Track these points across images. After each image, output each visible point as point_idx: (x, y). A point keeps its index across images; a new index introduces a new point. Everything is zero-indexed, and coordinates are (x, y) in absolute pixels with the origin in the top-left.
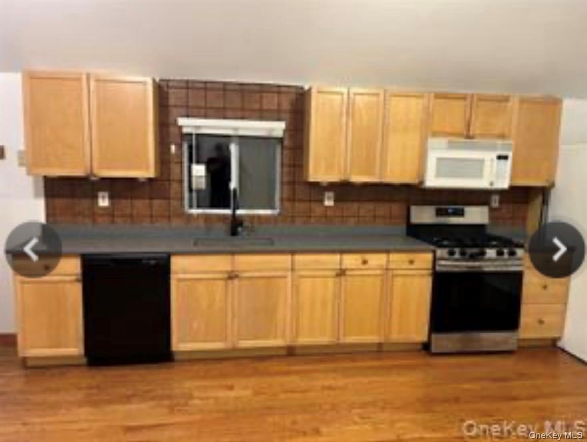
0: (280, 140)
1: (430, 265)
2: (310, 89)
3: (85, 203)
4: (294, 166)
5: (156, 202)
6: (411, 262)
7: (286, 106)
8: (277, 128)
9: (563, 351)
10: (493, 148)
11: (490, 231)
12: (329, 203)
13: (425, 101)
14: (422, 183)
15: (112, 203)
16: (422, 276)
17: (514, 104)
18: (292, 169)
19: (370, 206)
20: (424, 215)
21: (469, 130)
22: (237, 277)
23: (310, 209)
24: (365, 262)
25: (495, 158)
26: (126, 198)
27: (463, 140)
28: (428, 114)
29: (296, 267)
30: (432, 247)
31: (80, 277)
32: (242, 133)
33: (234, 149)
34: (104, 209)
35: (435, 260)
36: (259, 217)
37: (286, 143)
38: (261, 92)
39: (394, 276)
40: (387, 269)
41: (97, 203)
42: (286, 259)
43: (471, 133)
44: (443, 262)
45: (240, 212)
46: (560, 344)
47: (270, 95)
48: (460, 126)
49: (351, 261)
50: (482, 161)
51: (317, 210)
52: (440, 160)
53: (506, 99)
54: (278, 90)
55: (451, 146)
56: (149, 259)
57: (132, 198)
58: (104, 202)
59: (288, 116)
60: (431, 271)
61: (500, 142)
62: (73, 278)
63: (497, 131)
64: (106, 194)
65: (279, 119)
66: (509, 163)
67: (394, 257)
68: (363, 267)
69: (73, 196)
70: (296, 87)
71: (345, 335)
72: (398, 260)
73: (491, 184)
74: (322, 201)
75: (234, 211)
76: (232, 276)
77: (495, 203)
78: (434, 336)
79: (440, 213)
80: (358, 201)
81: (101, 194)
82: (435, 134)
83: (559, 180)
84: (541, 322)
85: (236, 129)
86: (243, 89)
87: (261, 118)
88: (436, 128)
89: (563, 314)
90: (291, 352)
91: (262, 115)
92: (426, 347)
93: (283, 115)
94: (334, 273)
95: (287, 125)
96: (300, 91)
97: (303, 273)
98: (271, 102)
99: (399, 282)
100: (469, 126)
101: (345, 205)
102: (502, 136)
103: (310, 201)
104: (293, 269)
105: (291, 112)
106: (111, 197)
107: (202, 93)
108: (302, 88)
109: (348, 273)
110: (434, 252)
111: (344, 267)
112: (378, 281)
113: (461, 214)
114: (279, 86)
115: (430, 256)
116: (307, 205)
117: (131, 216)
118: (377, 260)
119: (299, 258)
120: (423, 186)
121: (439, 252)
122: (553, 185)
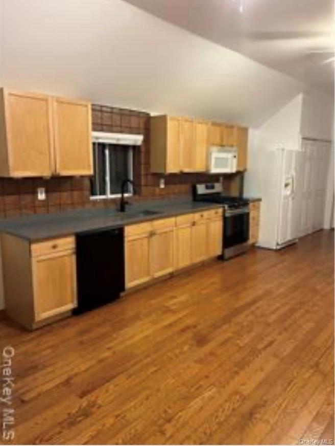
0: (140, 147)
1: (222, 214)
3: (28, 198)
4: (146, 164)
5: (75, 193)
6: (216, 213)
7: (142, 125)
8: (137, 139)
11: (223, 195)
12: (162, 186)
14: (207, 171)
15: (47, 196)
18: (146, 166)
19: (178, 186)
20: (201, 189)
21: (222, 143)
23: (154, 190)
24: (202, 216)
26: (56, 191)
27: (221, 148)
30: (221, 205)
31: (74, 250)
33: (108, 153)
34: (42, 201)
38: (130, 115)
40: (209, 219)
41: (37, 196)
43: (224, 144)
44: (227, 212)
45: (119, 196)
47: (134, 118)
48: (218, 140)
49: (197, 216)
50: (227, 159)
52: (215, 158)
53: (233, 127)
54: (139, 115)
56: (114, 230)
57: (60, 191)
58: (41, 196)
59: (143, 131)
61: (232, 149)
62: (70, 252)
63: (230, 143)
64: (43, 189)
65: (139, 134)
66: (236, 159)
68: (203, 218)
69: (19, 193)
72: (212, 212)
74: (159, 185)
75: (123, 196)
76: (152, 234)
78: (224, 251)
79: (207, 187)
81: (39, 190)
82: (213, 144)
85: (118, 139)
86: (121, 113)
87: (131, 133)
88: (212, 141)
90: (172, 276)
91: (131, 131)
92: (221, 258)
93: (141, 131)
94: (191, 225)
95: (144, 138)
100: (222, 140)
101: (172, 187)
102: (232, 146)
104: (176, 225)
105: (144, 129)
106: (47, 192)
108: (148, 114)
110: (224, 207)
111: (194, 220)
113: (213, 187)
114: (139, 112)
117: (60, 205)
120: (209, 173)
121: (226, 207)
122: (245, 170)
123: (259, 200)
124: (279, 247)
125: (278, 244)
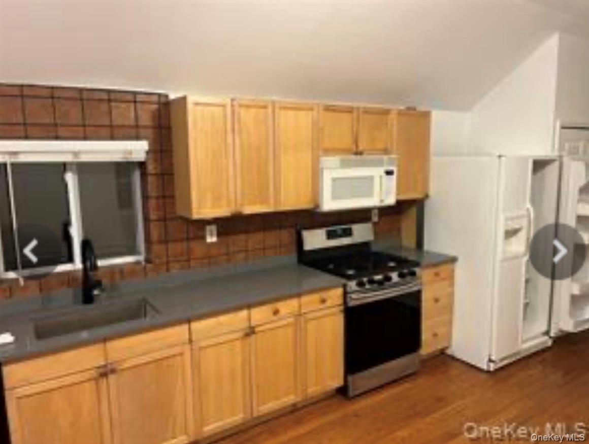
0: (142, 165)
1: (340, 301)
2: (184, 99)
4: (164, 197)
6: (323, 301)
7: (146, 119)
8: (138, 149)
9: (453, 358)
10: (380, 163)
11: (375, 248)
12: (211, 239)
13: (315, 113)
14: (317, 206)
16: (334, 314)
17: (393, 117)
18: (161, 201)
19: (259, 236)
20: (315, 240)
21: (357, 146)
22: (113, 371)
23: (189, 250)
24: (276, 312)
25: (384, 175)
27: (353, 157)
28: (317, 129)
29: (194, 338)
30: (343, 281)
32: (84, 158)
33: (71, 179)
35: (345, 294)
36: (121, 269)
37: (151, 168)
38: (109, 101)
39: (306, 322)
40: (300, 315)
42: (180, 332)
43: (361, 148)
44: (354, 296)
46: (449, 352)
47: (124, 105)
48: (348, 142)
49: (259, 315)
50: (371, 178)
51: (197, 249)
52: (334, 180)
53: (387, 112)
54: (133, 98)
55: (344, 165)
59: (149, 132)
60: (342, 308)
61: (385, 158)
63: (381, 145)
65: (137, 138)
66: (394, 177)
67: (305, 299)
68: (275, 318)
70: (159, 95)
71: (258, 405)
72: (310, 301)
73: (382, 201)
74: (203, 238)
76: (105, 372)
77: (375, 219)
78: (350, 378)
79: (331, 235)
80: (246, 232)
83: (432, 192)
84: (435, 335)
85: (76, 154)
86: (82, 97)
88: (327, 144)
89: (450, 322)
92: (342, 392)
93: (142, 132)
94: (240, 334)
95: (150, 145)
96: (163, 100)
97: (203, 344)
98: (124, 115)
99: (311, 326)
100: (356, 142)
101: (231, 239)
102: (386, 151)
103: (188, 239)
104: (191, 341)
105: (154, 127)
107: (18, 102)
109: (257, 329)
110: (345, 286)
111: (253, 324)
112: (290, 331)
113: (348, 233)
114: (135, 93)
115: (339, 291)
116: (185, 244)
118: (288, 307)
119: (195, 325)
120: (318, 210)
121: (352, 285)
122: (427, 196)
123: (453, 260)
124: (492, 367)
125: (490, 361)
